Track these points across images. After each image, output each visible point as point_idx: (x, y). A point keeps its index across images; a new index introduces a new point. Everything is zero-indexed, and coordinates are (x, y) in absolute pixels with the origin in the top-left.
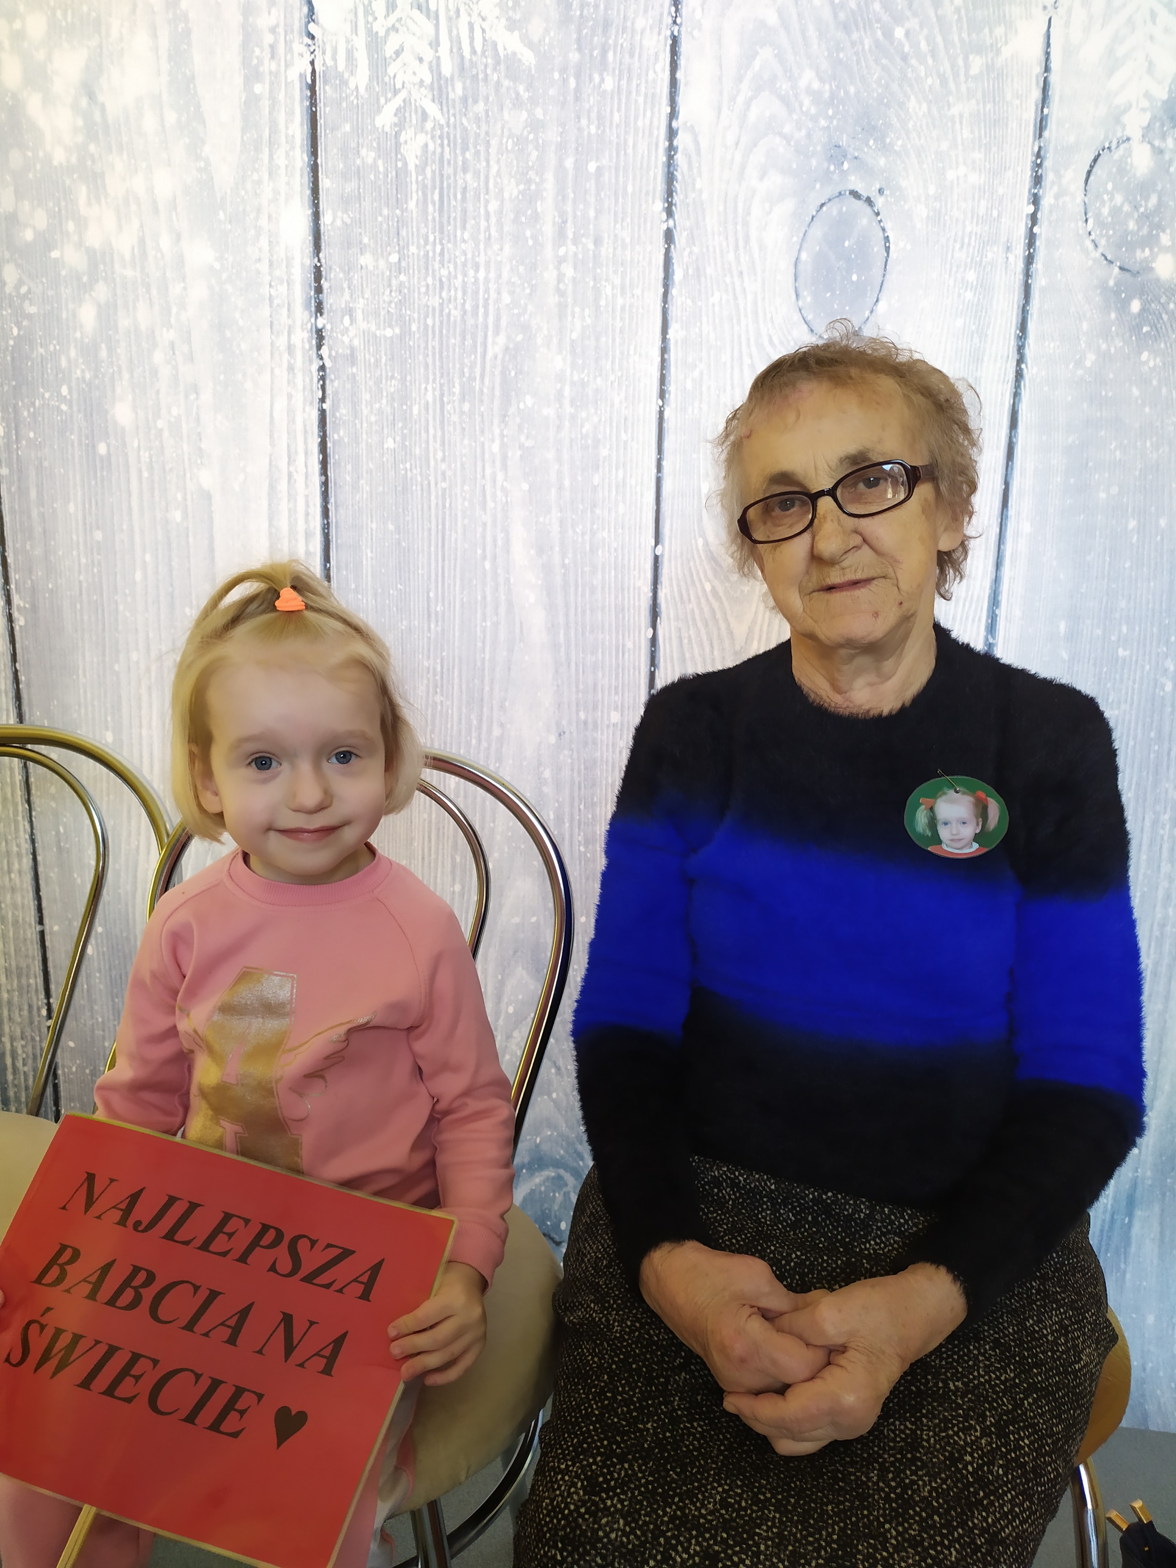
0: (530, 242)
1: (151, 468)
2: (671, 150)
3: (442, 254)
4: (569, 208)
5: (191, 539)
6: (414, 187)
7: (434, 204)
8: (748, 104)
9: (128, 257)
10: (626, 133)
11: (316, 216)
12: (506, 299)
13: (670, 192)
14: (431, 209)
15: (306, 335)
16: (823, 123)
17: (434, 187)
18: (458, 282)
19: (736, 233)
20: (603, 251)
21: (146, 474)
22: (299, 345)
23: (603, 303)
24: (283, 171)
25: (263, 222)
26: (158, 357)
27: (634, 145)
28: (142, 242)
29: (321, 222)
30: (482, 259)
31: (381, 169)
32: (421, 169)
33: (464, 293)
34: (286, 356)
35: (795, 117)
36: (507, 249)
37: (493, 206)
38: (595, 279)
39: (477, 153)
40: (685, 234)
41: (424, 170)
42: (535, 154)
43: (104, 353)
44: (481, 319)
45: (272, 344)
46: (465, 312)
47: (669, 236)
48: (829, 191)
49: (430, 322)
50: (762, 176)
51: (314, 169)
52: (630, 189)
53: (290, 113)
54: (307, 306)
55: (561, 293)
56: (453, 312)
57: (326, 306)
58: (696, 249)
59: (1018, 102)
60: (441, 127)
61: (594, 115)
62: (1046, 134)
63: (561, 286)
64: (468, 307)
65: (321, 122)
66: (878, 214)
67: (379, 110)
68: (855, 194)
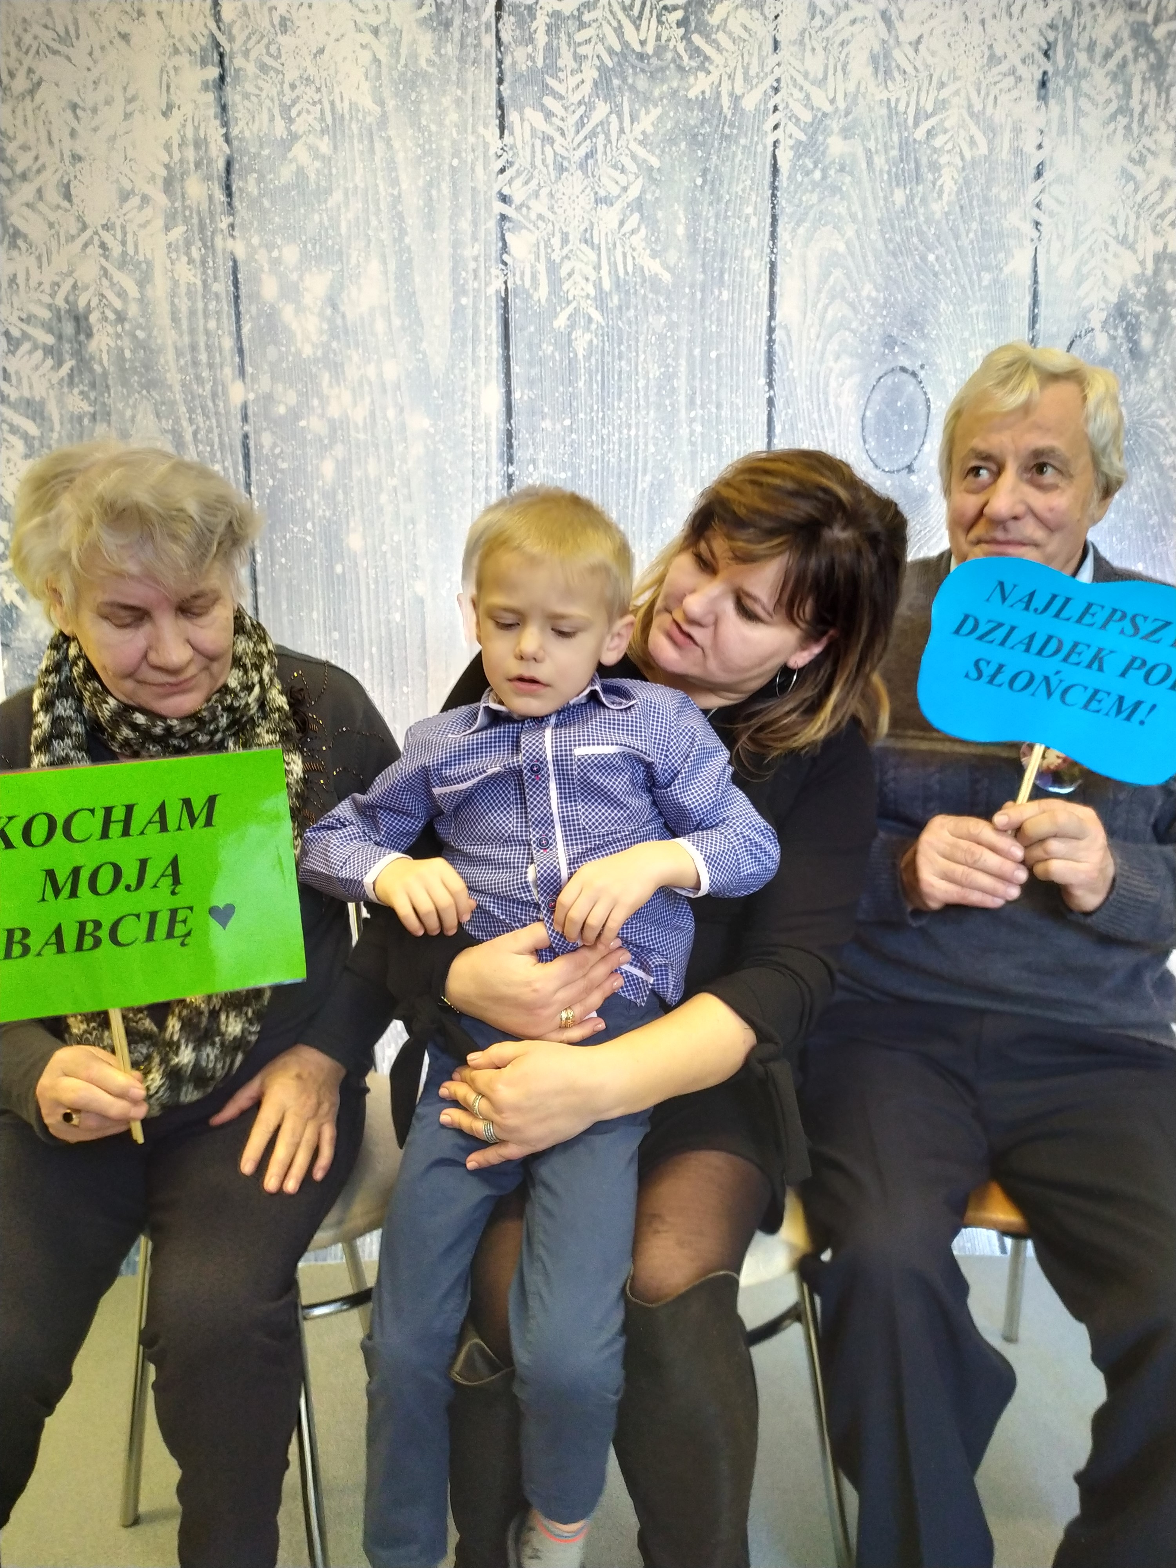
0: (669, 409)
1: (377, 582)
2: (771, 342)
3: (603, 418)
4: (697, 383)
5: (407, 635)
6: (583, 371)
7: (597, 382)
8: (826, 308)
9: (361, 424)
10: (738, 330)
11: (509, 393)
12: (652, 449)
13: (770, 371)
14: (595, 386)
15: (500, 479)
16: (880, 320)
17: (597, 371)
18: (615, 438)
19: (818, 399)
20: (723, 413)
21: (372, 587)
22: (494, 486)
23: (724, 449)
24: (483, 360)
25: (468, 398)
26: (384, 498)
27: (744, 339)
28: (373, 413)
29: (513, 397)
30: (633, 422)
31: (558, 358)
32: (587, 358)
33: (620, 446)
34: (484, 494)
35: (859, 317)
36: (652, 413)
37: (641, 384)
38: (717, 433)
39: (630, 346)
40: (782, 400)
41: (590, 358)
42: (672, 346)
43: (340, 497)
44: (632, 464)
45: (474, 486)
46: (621, 459)
47: (771, 402)
48: (886, 367)
49: (594, 467)
50: (837, 358)
51: (507, 359)
52: (741, 369)
53: (489, 319)
54: (501, 457)
55: (693, 444)
56: (612, 460)
57: (516, 458)
58: (790, 411)
59: (1016, 305)
60: (602, 327)
61: (714, 318)
62: (1037, 326)
63: (693, 439)
64: (623, 456)
65: (512, 325)
66: (921, 382)
67: (556, 315)
68: (903, 370)
